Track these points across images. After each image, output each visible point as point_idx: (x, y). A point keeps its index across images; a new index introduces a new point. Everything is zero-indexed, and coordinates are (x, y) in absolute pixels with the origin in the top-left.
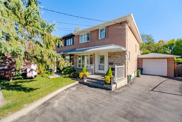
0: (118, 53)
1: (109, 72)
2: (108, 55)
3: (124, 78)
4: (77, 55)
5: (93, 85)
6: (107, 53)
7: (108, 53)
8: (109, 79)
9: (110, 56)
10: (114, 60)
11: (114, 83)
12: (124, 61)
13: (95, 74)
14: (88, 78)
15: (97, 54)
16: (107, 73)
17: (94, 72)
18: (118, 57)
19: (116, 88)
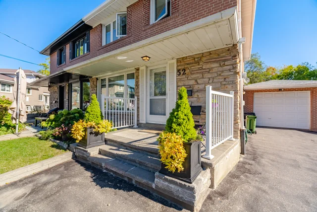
0: (208, 57)
1: (181, 115)
2: (178, 66)
3: (234, 139)
4: (97, 79)
5: (112, 171)
6: (175, 61)
7: (178, 61)
8: (181, 148)
9: (184, 70)
10: (196, 81)
11: (204, 166)
12: (231, 79)
13: (140, 126)
14: (106, 141)
15: (144, 68)
16: (170, 121)
17: (138, 121)
18: (209, 71)
19: (212, 186)
